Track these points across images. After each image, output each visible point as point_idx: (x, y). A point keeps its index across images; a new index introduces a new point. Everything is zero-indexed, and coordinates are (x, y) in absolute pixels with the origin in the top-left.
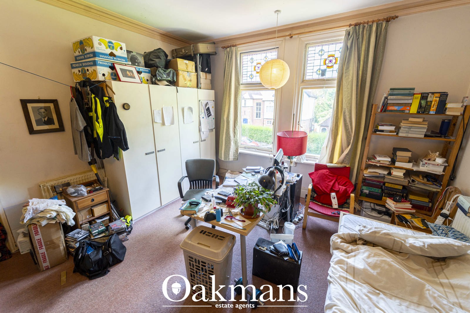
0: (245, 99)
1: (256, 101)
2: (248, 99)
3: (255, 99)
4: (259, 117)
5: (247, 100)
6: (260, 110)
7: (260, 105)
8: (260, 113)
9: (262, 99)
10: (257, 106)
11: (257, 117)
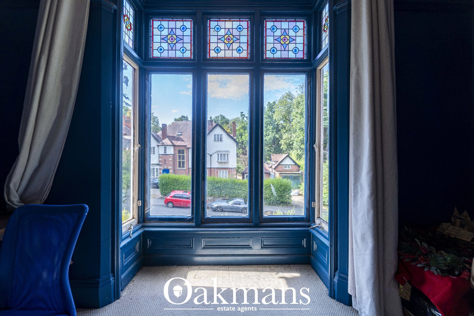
0: (165, 145)
1: (178, 149)
2: (170, 145)
3: (176, 146)
4: (183, 167)
5: (167, 148)
6: (183, 158)
7: (183, 153)
8: (183, 163)
9: (186, 146)
10: (179, 154)
11: (180, 166)
